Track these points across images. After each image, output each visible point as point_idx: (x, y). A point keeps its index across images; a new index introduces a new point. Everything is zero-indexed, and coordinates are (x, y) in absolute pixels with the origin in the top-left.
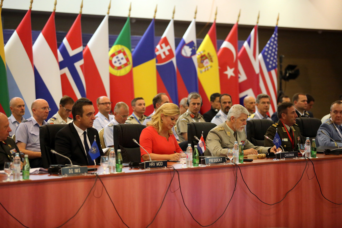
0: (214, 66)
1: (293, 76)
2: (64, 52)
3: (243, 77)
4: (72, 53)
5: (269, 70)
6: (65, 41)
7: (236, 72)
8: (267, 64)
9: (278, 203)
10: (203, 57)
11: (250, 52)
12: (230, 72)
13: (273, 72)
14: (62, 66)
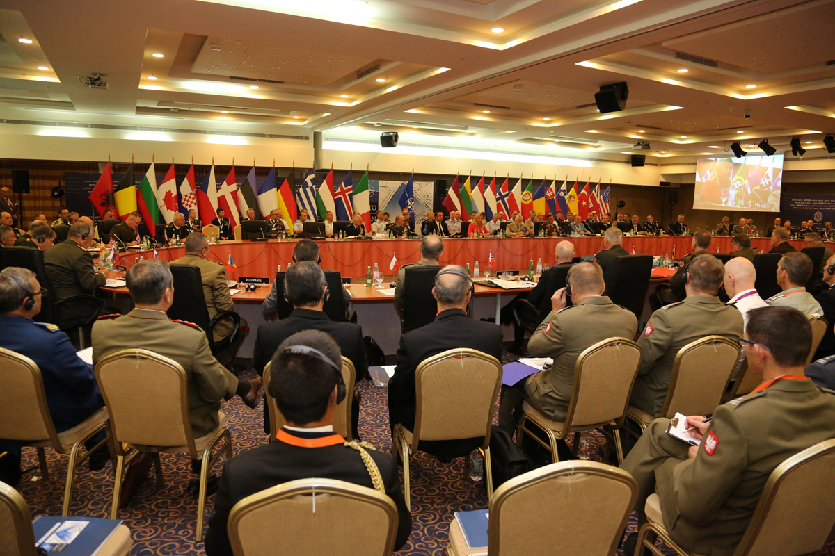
0: (576, 201)
1: (622, 206)
2: (500, 194)
3: (591, 206)
4: (503, 194)
5: (605, 203)
6: (501, 189)
7: (588, 203)
8: (604, 200)
9: (523, 255)
10: (570, 197)
11: (595, 195)
12: (584, 203)
13: (607, 204)
14: (497, 200)
